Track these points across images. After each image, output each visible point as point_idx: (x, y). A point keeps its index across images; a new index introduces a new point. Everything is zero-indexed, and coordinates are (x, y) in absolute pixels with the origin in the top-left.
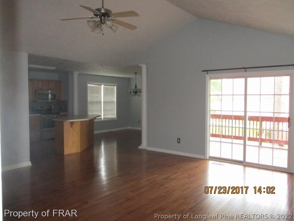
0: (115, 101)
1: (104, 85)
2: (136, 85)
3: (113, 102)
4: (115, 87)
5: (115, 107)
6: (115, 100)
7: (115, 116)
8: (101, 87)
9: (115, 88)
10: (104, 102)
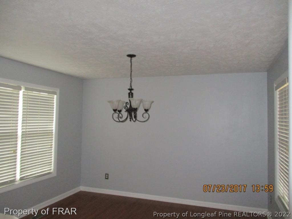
0: (54, 131)
1: (26, 89)
2: (131, 90)
3: (49, 133)
4: (55, 96)
5: (53, 146)
6: (54, 129)
7: (51, 168)
8: (19, 94)
9: (55, 99)
10: (24, 135)
